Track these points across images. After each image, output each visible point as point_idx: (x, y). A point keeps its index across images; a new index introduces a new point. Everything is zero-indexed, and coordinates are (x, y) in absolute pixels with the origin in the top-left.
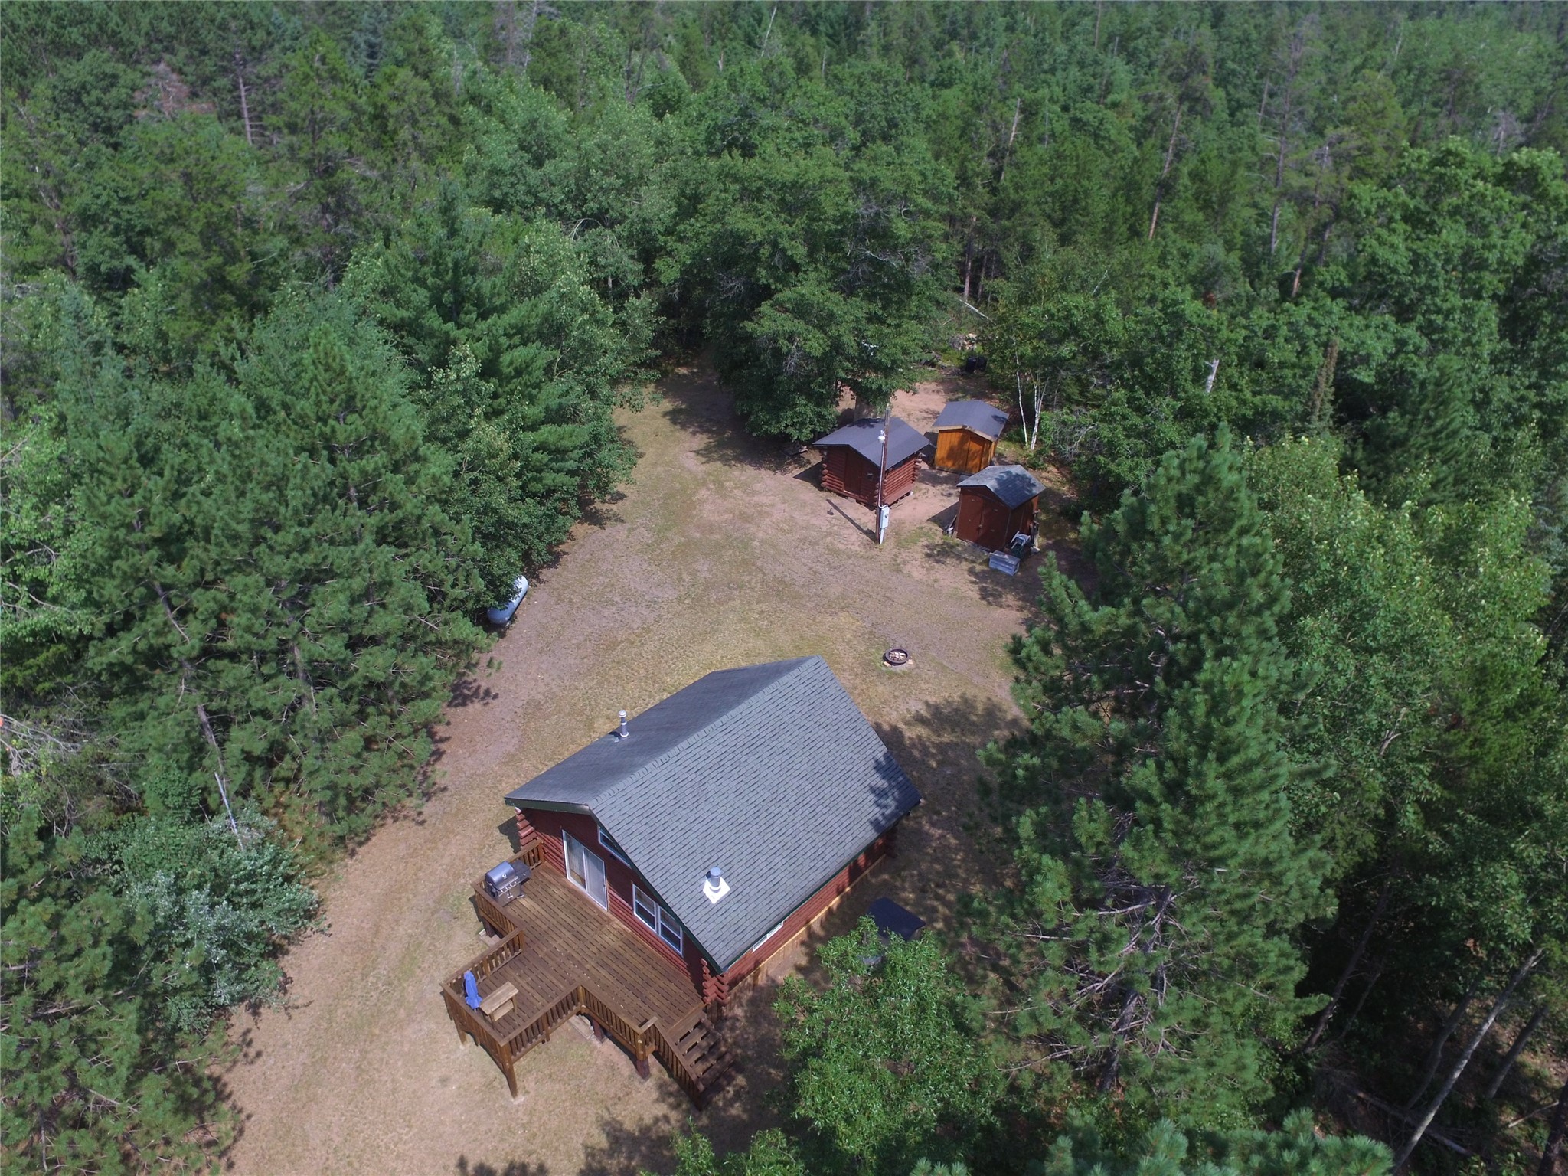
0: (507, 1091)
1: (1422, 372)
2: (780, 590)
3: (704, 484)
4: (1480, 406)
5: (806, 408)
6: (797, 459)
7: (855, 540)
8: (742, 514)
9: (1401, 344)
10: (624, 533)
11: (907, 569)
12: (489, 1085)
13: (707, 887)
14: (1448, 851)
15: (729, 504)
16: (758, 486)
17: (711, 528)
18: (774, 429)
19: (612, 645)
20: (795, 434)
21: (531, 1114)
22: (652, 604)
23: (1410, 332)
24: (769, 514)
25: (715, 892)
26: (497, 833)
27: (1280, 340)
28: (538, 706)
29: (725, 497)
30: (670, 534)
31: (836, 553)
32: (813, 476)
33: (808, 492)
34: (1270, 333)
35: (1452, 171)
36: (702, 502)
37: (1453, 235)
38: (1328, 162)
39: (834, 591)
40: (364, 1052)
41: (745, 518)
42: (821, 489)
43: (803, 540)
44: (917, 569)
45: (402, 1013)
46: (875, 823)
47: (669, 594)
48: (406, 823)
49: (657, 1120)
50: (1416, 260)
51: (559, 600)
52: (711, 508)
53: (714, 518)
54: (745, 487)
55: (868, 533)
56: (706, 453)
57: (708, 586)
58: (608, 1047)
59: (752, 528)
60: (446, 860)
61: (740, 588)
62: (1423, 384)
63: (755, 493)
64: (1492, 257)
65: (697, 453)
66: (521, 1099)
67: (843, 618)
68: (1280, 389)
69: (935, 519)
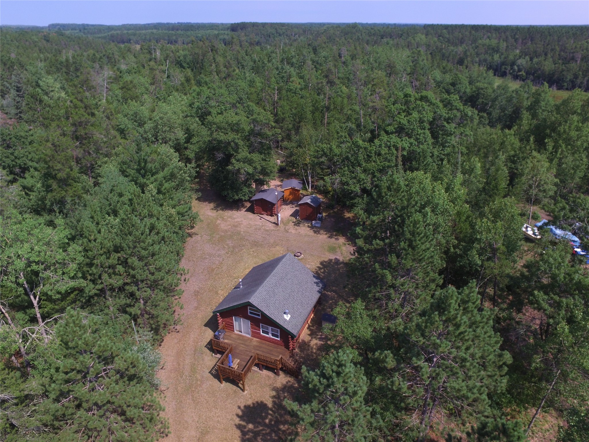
0: (241, 391)
1: (418, 150)
2: (255, 244)
3: (217, 219)
4: (432, 156)
5: (246, 190)
6: (243, 206)
7: (271, 226)
8: (234, 225)
9: (411, 144)
10: (199, 238)
11: (290, 231)
12: (235, 392)
13: (285, 316)
14: (461, 252)
15: (228, 223)
16: (235, 216)
17: (226, 231)
18: (236, 197)
19: (213, 270)
20: (243, 198)
21: (251, 394)
22: (219, 256)
23: (412, 140)
24: (242, 224)
25: (287, 317)
26: (204, 328)
27: (383, 148)
28: (198, 292)
29: (226, 221)
30: (214, 235)
31: (267, 231)
32: (251, 210)
33: (250, 215)
34: (380, 146)
35: (409, 99)
36: (220, 224)
37: (415, 115)
38: (378, 98)
39: (272, 241)
40: (192, 396)
41: (236, 226)
42: (254, 213)
43: (256, 229)
44: (293, 230)
45: (199, 383)
46: (319, 292)
47: (223, 252)
48: (173, 333)
49: (287, 383)
50: (409, 122)
51: (189, 261)
52: (223, 226)
53: (226, 228)
54: (230, 217)
55: (274, 223)
56: (216, 208)
57: (234, 247)
58: (265, 372)
59: (239, 229)
60: (192, 339)
61: (244, 246)
62: (419, 153)
63: (235, 218)
64: (425, 119)
65: (212, 209)
66: (246, 392)
67: (278, 248)
68: (386, 159)
69: (291, 215)
